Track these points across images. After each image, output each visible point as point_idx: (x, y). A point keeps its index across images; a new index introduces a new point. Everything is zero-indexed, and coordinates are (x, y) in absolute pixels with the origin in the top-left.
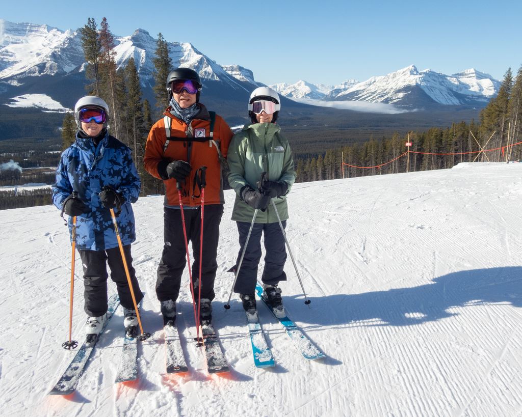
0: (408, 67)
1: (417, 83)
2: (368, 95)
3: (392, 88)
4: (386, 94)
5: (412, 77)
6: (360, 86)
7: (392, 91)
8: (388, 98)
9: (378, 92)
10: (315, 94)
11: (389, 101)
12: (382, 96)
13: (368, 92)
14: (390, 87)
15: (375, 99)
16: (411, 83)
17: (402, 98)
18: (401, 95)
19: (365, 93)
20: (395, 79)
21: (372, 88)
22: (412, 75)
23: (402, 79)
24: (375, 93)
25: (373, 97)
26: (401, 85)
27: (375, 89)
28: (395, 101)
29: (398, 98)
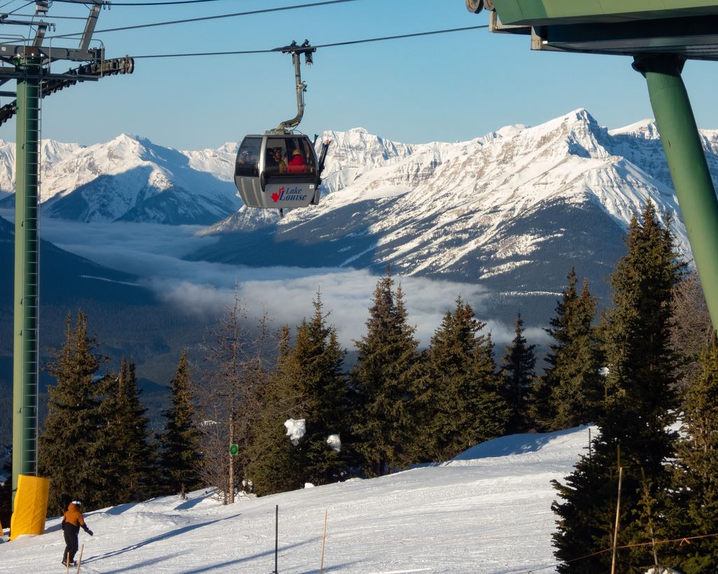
0: (560, 120)
1: (589, 195)
2: (402, 232)
3: (495, 210)
4: (476, 232)
5: (577, 165)
6: (375, 184)
7: (497, 220)
8: (478, 251)
9: (444, 220)
10: (186, 197)
11: (481, 264)
12: (458, 243)
13: (404, 216)
14: (488, 204)
15: (430, 254)
16: (568, 193)
17: (531, 256)
18: (526, 243)
19: (393, 220)
20: (508, 169)
21: (422, 199)
22: (575, 157)
23: (534, 171)
24: (428, 222)
25: (423, 244)
26: (534, 194)
27: (432, 207)
28: (505, 268)
29: (516, 257)
